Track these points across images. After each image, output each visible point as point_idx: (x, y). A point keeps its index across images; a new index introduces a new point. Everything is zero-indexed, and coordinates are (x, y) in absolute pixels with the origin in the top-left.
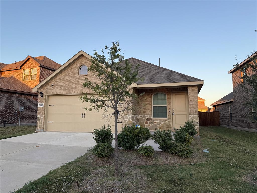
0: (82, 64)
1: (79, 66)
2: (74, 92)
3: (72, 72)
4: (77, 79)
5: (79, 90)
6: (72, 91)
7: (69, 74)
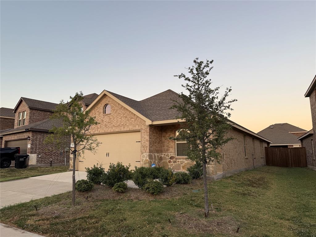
0: (106, 103)
1: (103, 105)
2: (99, 132)
3: (98, 112)
4: (102, 118)
5: (103, 130)
6: (98, 131)
7: (96, 113)
